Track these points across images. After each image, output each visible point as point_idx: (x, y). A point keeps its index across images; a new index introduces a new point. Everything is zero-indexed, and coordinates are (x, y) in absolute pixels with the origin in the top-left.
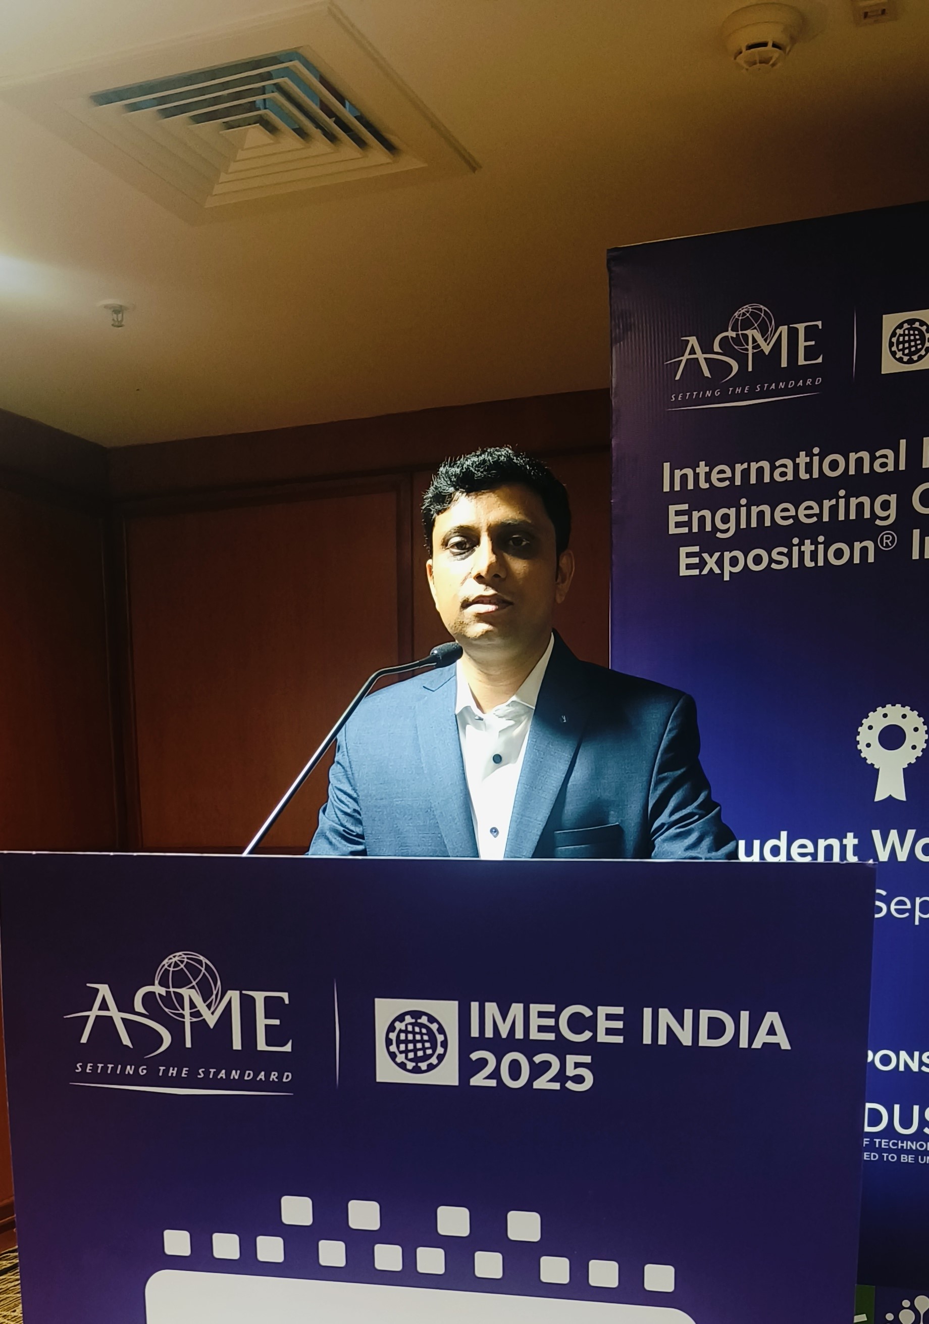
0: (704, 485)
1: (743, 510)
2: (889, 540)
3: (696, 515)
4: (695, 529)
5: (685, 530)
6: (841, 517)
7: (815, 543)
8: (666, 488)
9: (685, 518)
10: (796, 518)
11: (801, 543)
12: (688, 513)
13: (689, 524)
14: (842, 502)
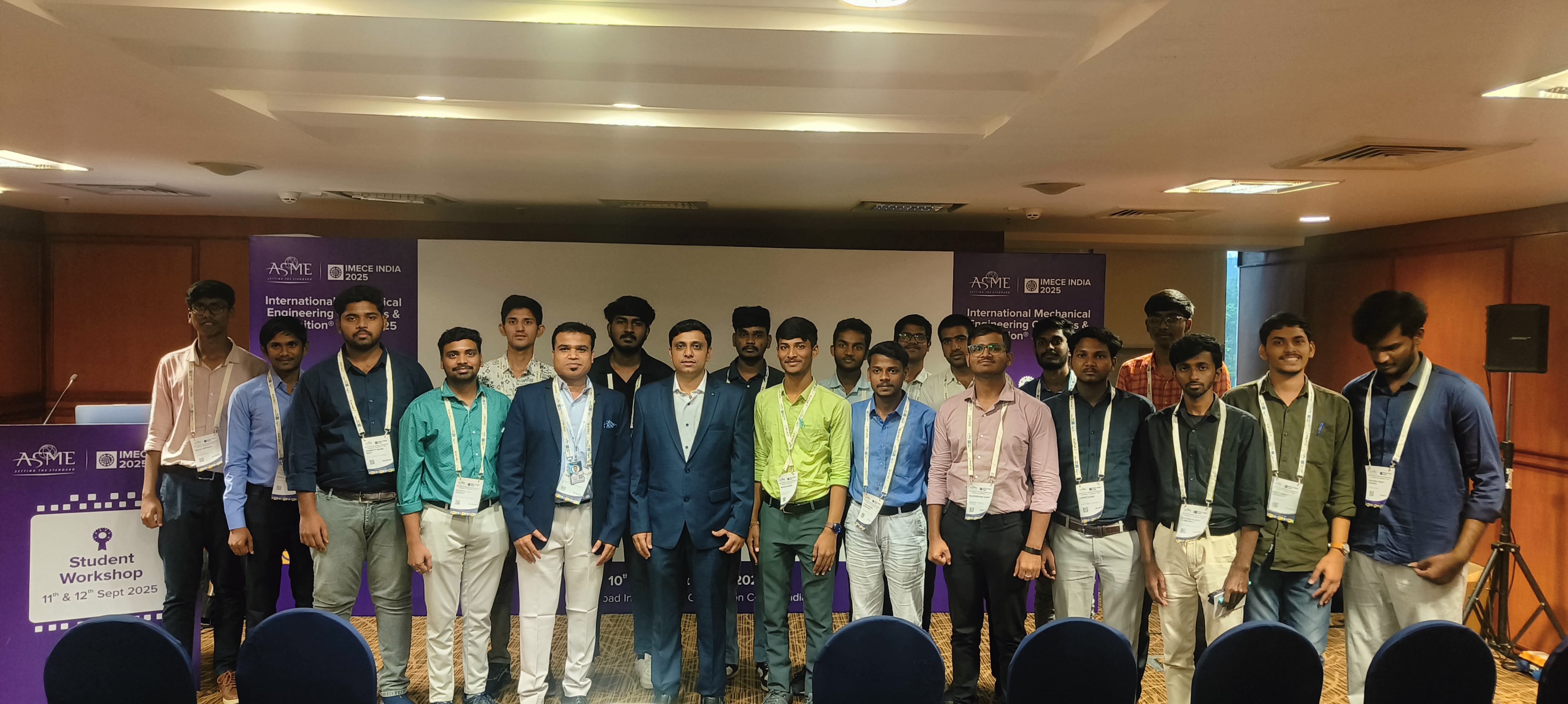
0: (278, 304)
1: (290, 312)
2: (331, 323)
3: (276, 312)
4: (276, 315)
5: (273, 315)
6: (318, 316)
7: (311, 322)
8: (267, 303)
9: (273, 312)
11: (307, 322)
12: (274, 311)
13: (274, 314)
14: (318, 312)
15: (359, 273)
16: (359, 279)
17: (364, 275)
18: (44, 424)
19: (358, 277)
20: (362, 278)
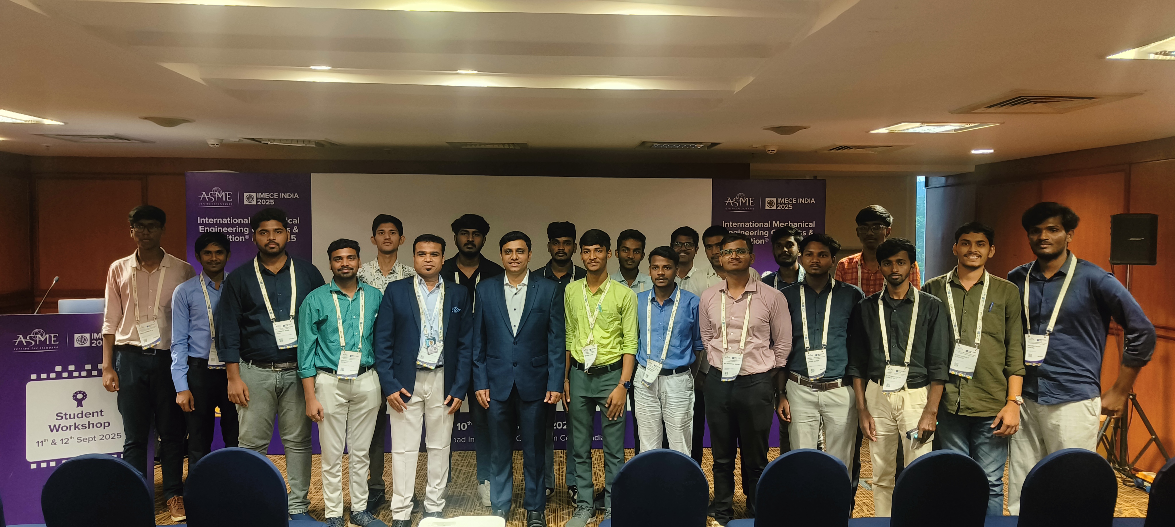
0: (207, 223)
1: (216, 229)
3: (206, 228)
4: (206, 231)
5: (203, 231)
6: (237, 231)
7: (232, 236)
8: (199, 222)
9: (203, 229)
10: (228, 231)
11: (229, 236)
12: (204, 228)
13: (204, 230)
14: (237, 229)
15: (267, 199)
16: (267, 204)
17: (271, 200)
18: (35, 314)
19: (267, 202)
20: (270, 203)
